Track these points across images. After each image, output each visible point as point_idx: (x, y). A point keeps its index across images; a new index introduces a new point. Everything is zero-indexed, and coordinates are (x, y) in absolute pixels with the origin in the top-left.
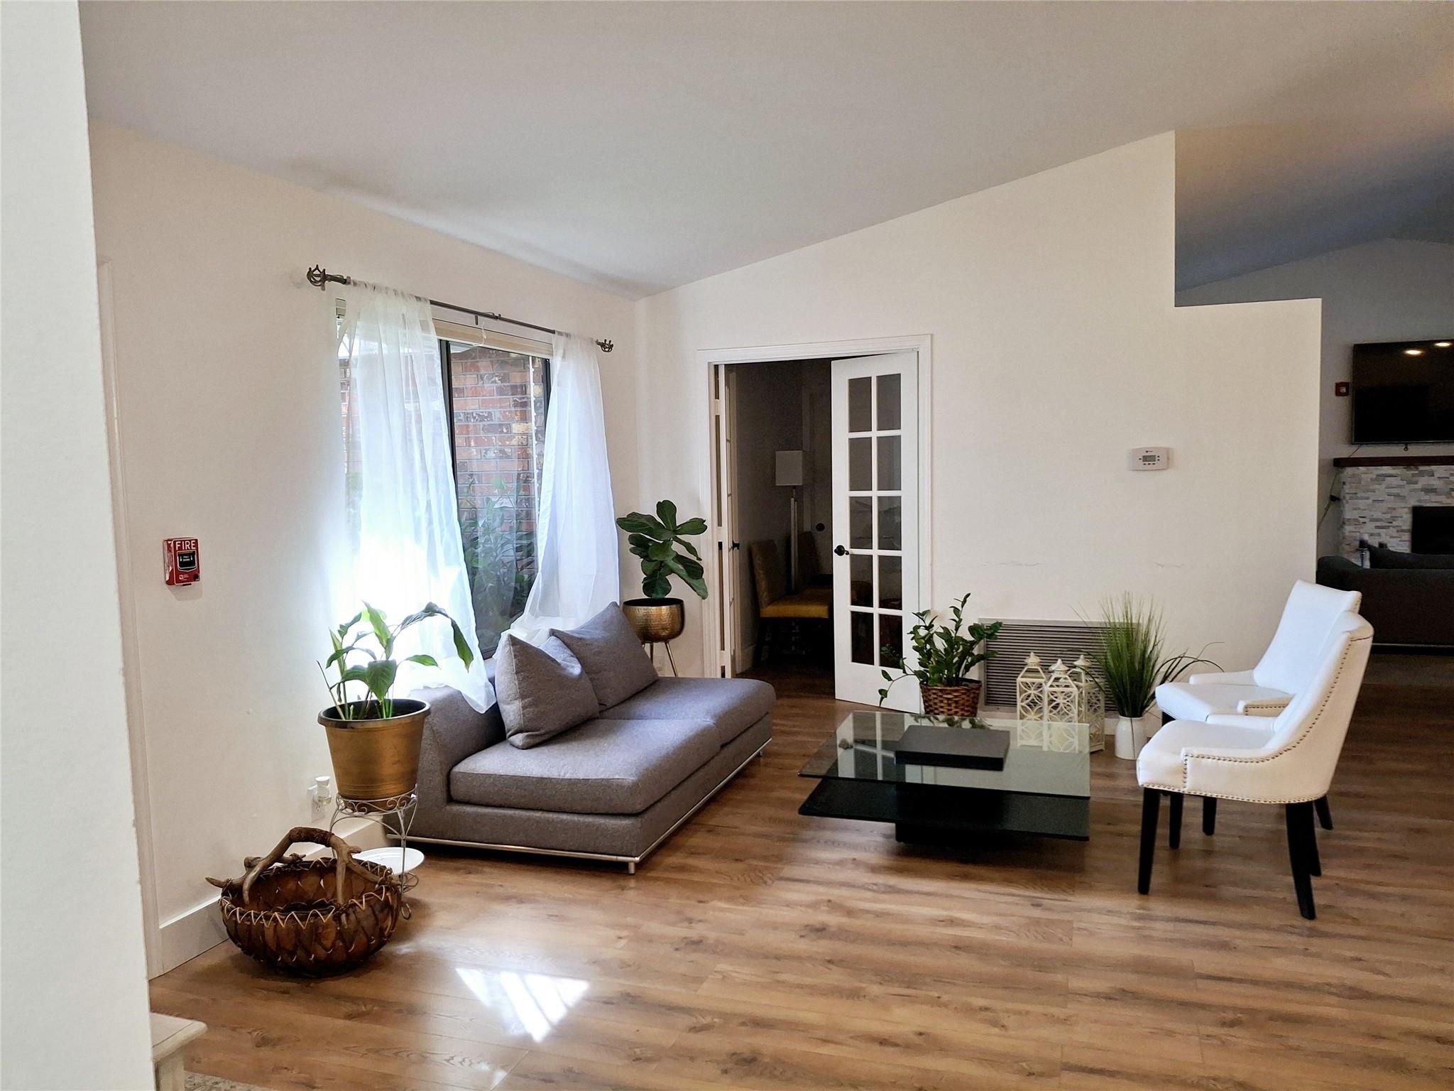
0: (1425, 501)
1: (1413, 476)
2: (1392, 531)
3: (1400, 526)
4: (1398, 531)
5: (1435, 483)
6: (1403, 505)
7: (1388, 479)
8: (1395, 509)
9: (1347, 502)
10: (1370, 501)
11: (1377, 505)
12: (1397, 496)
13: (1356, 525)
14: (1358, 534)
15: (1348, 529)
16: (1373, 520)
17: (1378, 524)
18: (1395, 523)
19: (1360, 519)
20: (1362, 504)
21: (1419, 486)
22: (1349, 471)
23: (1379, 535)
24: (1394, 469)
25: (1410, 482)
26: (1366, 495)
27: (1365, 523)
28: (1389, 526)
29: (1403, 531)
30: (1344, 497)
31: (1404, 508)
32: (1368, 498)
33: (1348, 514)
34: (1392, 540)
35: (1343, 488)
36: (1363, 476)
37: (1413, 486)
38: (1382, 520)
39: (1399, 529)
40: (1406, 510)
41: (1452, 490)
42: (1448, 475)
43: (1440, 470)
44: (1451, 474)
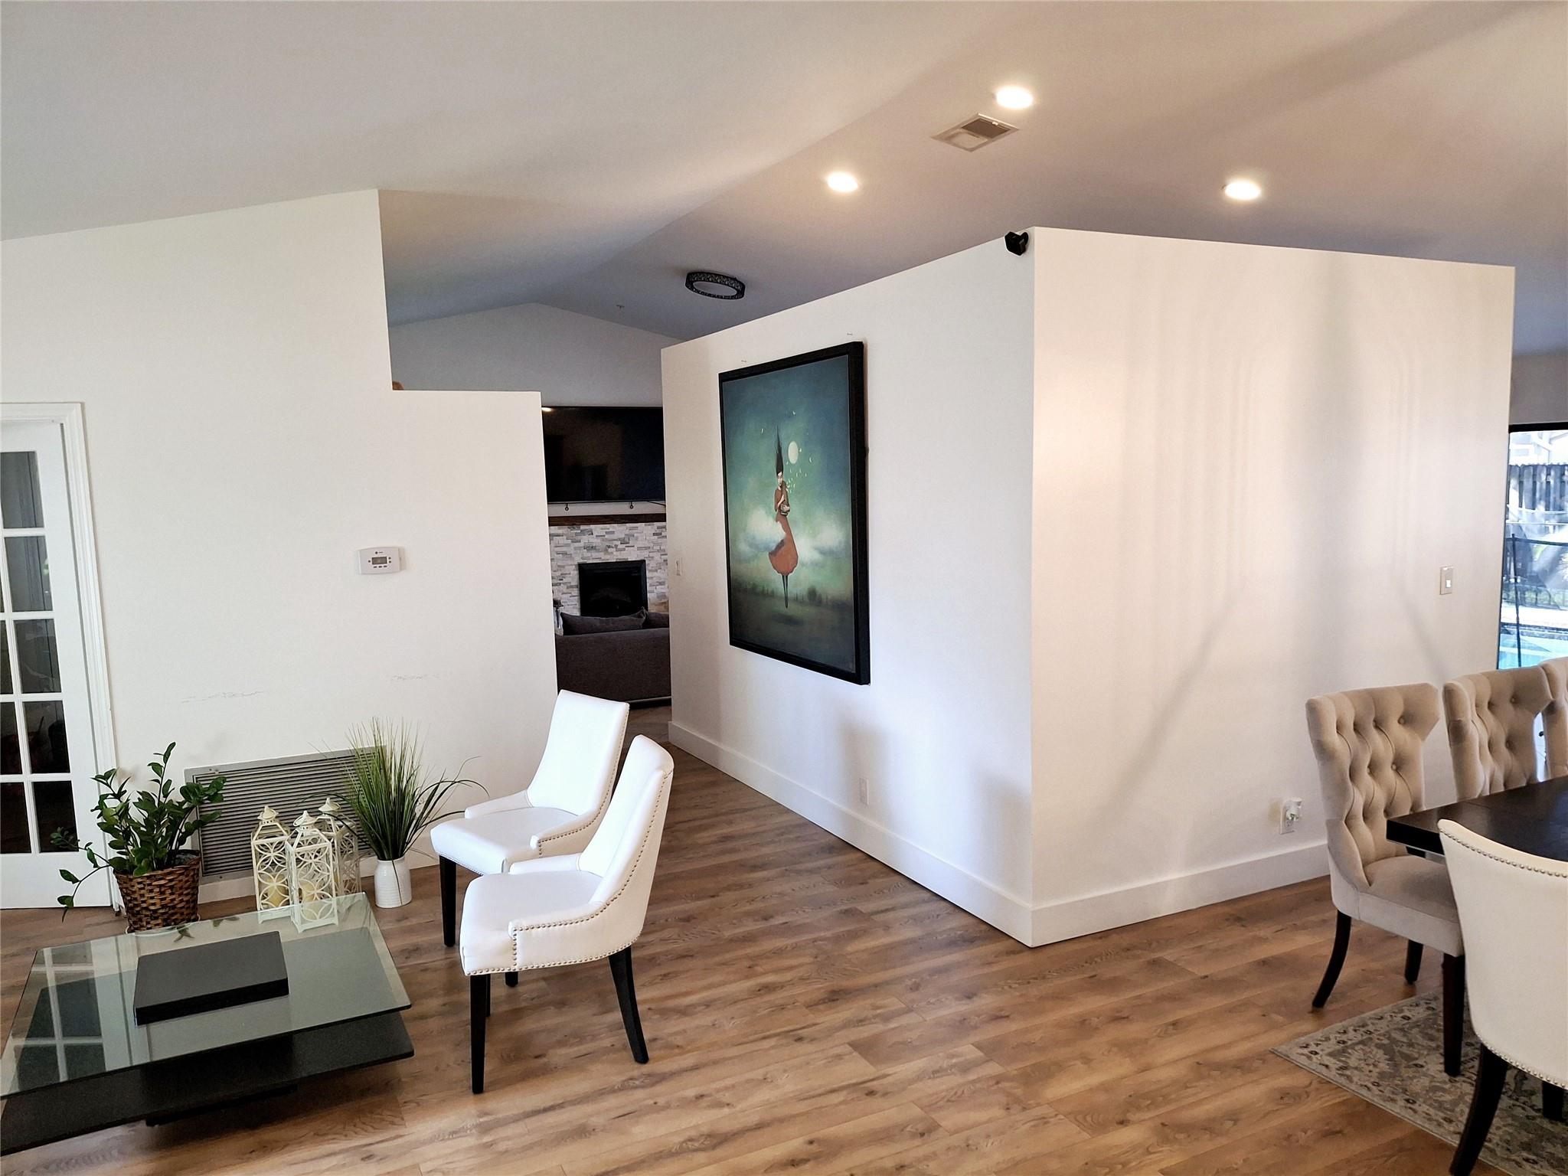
0: (588, 558)
1: (576, 535)
2: (564, 588)
3: (570, 583)
4: (568, 588)
5: (594, 541)
6: (572, 563)
8: (563, 567)
12: (565, 554)
18: (565, 580)
21: (582, 544)
24: (559, 529)
25: (574, 541)
28: (560, 584)
29: (572, 587)
31: (572, 565)
34: (564, 596)
37: (577, 545)
39: (569, 585)
40: (573, 567)
41: (609, 547)
42: (604, 534)
43: (597, 529)
44: (606, 533)
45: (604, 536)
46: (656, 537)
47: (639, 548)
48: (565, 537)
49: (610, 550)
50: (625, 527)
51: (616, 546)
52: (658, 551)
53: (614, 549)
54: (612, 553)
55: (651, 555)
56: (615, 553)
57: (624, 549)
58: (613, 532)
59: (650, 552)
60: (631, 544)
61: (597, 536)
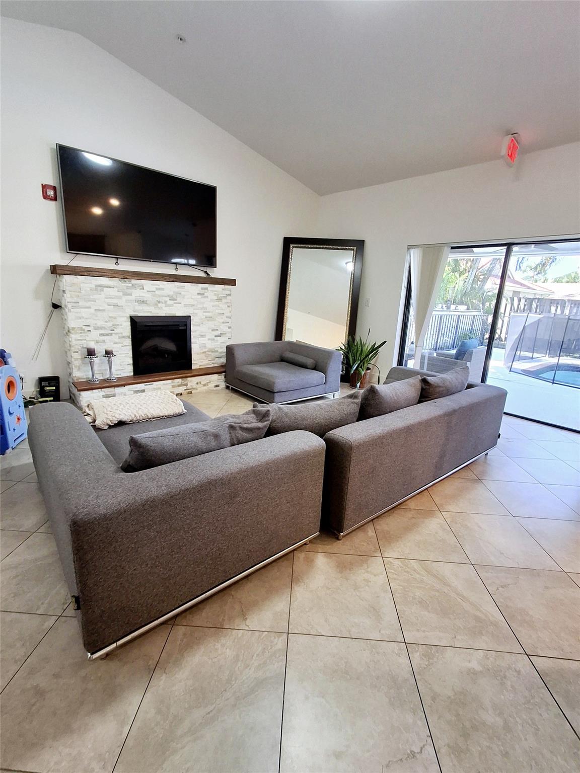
0: (140, 311)
1: (127, 289)
2: (115, 338)
3: (122, 333)
4: (120, 338)
5: (147, 296)
6: (122, 315)
7: (105, 289)
8: (115, 318)
9: (69, 311)
10: (92, 311)
11: (99, 313)
12: (115, 305)
13: (81, 333)
14: (85, 341)
15: (73, 337)
16: (96, 328)
17: (102, 332)
18: (116, 331)
19: (84, 327)
20: (84, 312)
21: (133, 297)
22: (67, 279)
23: (104, 341)
24: (110, 280)
25: (126, 294)
26: (88, 304)
27: (90, 331)
28: (112, 334)
29: (124, 337)
30: (66, 306)
31: (123, 317)
32: (89, 308)
33: (72, 323)
34: (115, 345)
35: (63, 296)
36: (82, 285)
37: (128, 297)
38: (104, 328)
39: (120, 335)
40: (125, 319)
41: (159, 302)
42: (154, 290)
43: (148, 284)
44: (157, 289)
45: (155, 292)
46: (200, 296)
47: (186, 306)
48: (115, 289)
49: (160, 305)
50: (173, 285)
51: (166, 302)
52: (201, 309)
53: (164, 305)
54: (161, 308)
55: (196, 311)
56: (164, 308)
57: (172, 305)
58: (163, 289)
59: (194, 309)
60: (179, 300)
61: (148, 291)
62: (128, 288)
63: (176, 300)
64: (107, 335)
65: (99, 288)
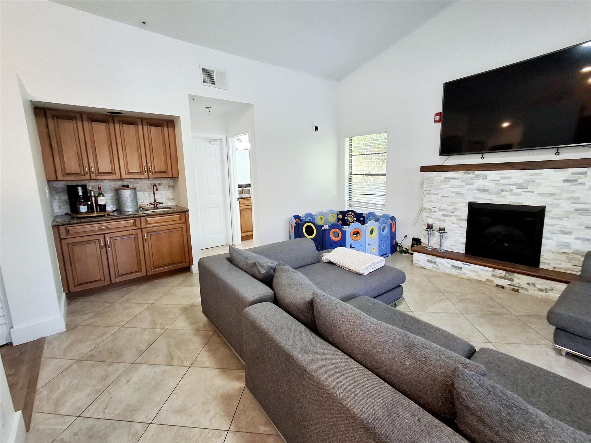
0: (478, 198)
2: (454, 219)
3: (460, 216)
6: (464, 201)
7: (451, 181)
8: (456, 203)
9: (425, 196)
10: (439, 197)
11: (444, 199)
12: (457, 193)
13: (429, 212)
14: (431, 218)
16: (441, 210)
17: (445, 213)
18: (455, 214)
19: (432, 208)
20: (433, 197)
21: (475, 186)
22: (426, 175)
23: (444, 220)
25: (468, 184)
26: (437, 192)
27: (435, 211)
28: (451, 215)
29: (461, 219)
31: (463, 203)
32: (437, 194)
36: (435, 178)
37: (470, 186)
38: (446, 210)
39: (458, 217)
40: (464, 205)
41: (503, 191)
42: (499, 179)
43: (492, 174)
44: (502, 178)
45: (499, 181)
46: (568, 184)
47: (540, 195)
48: (460, 180)
49: (503, 194)
51: (511, 191)
52: (569, 199)
53: (509, 193)
54: (505, 196)
55: (556, 202)
56: (508, 197)
57: (520, 194)
58: (510, 178)
59: (555, 199)
60: (530, 189)
61: (491, 181)
62: (471, 178)
63: (527, 188)
64: (448, 216)
65: (447, 180)
